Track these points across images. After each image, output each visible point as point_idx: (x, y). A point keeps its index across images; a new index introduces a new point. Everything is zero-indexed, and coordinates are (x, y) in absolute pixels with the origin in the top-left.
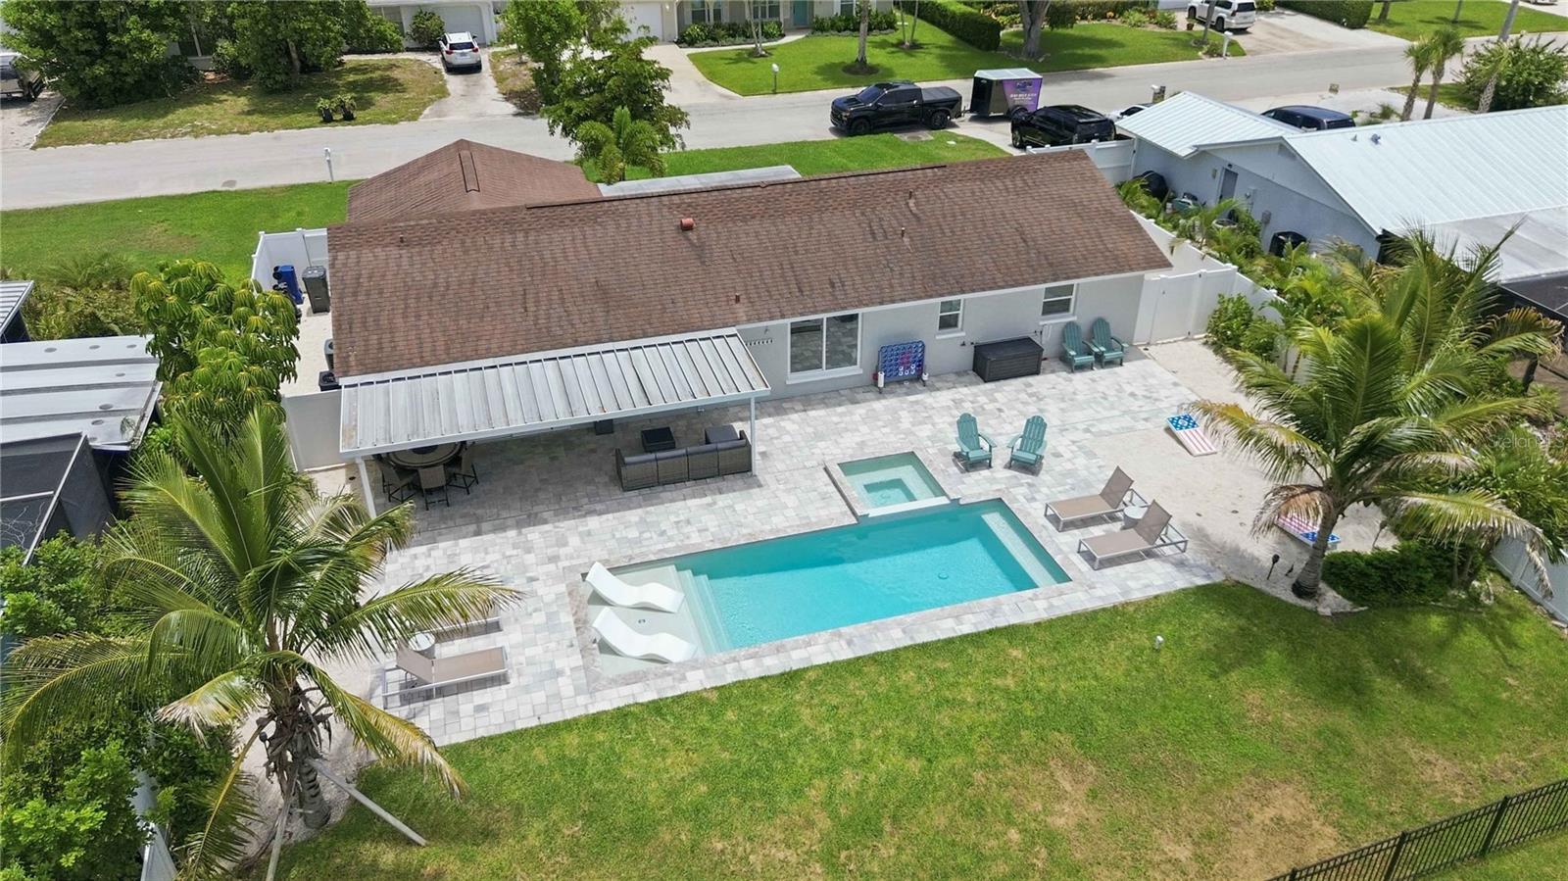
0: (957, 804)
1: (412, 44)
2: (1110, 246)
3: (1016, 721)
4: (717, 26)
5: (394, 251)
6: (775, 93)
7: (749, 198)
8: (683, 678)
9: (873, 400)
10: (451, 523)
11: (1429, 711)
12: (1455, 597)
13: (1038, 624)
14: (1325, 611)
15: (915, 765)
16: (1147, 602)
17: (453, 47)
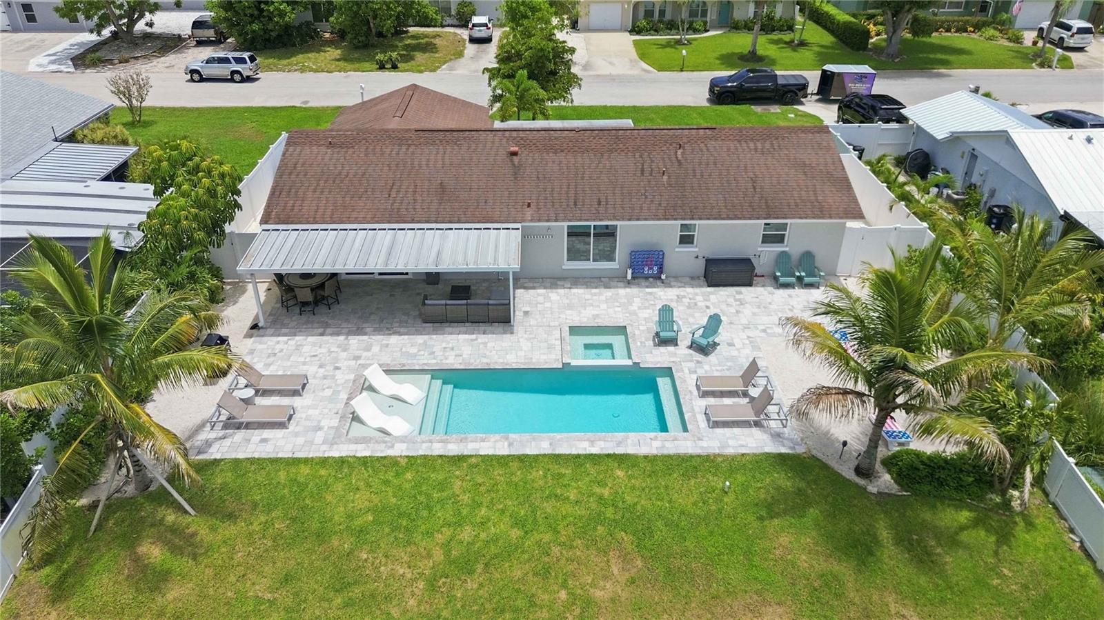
0: (533, 565)
1: (455, 22)
2: (820, 198)
3: (598, 518)
4: (660, 21)
5: (323, 149)
6: (682, 70)
7: (564, 138)
8: (392, 447)
9: (621, 287)
10: (310, 326)
11: (923, 581)
12: (991, 500)
13: (646, 457)
14: (872, 489)
15: (515, 533)
16: (733, 458)
17: (474, 25)
